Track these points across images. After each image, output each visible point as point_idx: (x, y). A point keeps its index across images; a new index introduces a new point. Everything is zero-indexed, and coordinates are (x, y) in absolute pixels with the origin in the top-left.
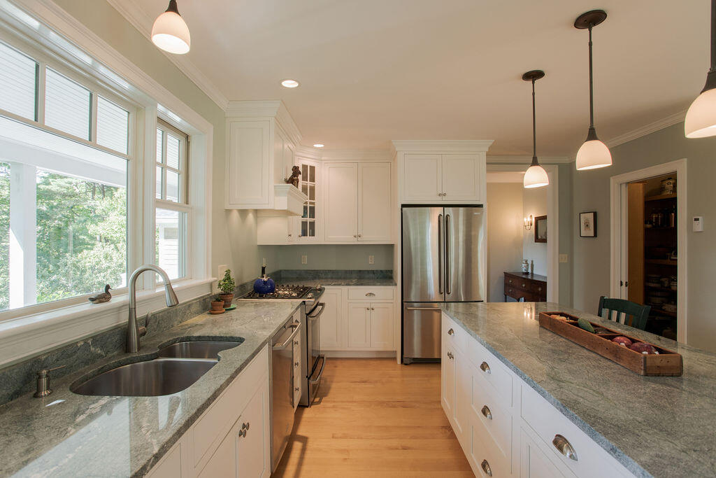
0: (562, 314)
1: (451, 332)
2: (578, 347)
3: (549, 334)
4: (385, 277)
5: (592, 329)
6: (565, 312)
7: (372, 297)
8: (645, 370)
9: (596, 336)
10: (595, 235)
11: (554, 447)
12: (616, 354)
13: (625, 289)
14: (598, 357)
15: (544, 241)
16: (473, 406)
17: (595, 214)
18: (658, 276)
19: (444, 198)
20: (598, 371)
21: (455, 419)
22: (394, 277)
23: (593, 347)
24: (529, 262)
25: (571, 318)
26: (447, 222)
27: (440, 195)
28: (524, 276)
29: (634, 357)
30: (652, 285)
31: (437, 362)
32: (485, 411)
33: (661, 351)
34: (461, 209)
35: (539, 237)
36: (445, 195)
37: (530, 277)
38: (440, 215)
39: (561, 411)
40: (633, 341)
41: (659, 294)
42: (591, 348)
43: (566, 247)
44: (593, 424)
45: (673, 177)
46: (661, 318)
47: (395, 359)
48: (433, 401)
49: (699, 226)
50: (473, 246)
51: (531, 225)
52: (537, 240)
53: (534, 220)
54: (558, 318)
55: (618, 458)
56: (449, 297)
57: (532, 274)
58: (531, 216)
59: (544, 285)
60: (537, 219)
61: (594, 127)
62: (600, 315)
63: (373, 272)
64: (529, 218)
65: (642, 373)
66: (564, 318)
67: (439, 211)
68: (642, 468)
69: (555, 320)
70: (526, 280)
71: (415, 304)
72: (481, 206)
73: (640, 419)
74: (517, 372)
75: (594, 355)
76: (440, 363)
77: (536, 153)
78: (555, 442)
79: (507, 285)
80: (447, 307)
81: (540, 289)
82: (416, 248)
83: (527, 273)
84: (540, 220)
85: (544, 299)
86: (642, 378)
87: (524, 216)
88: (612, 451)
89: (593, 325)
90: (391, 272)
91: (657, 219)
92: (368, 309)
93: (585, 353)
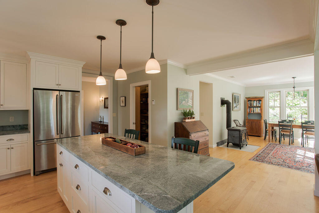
0: (110, 138)
1: (61, 153)
2: (115, 150)
3: (105, 146)
4: (23, 128)
5: (120, 142)
6: (112, 137)
7: (12, 141)
8: (135, 154)
9: (121, 144)
10: (125, 106)
11: (104, 193)
12: (127, 150)
13: (134, 125)
14: (122, 152)
15: (107, 108)
16: (72, 187)
17: (125, 97)
18: (144, 120)
19: (60, 86)
20: (121, 158)
21: (64, 196)
22: (29, 128)
23: (120, 149)
24: (102, 117)
25: (113, 138)
26: (61, 98)
27: (57, 85)
28: (100, 123)
29: (132, 150)
30: (143, 123)
31: (55, 170)
32: (78, 187)
33: (140, 146)
34: (70, 93)
35: (106, 106)
36: (60, 85)
37: (102, 123)
38: (57, 95)
39: (105, 177)
40: (133, 144)
41: (145, 126)
42: (120, 150)
43: (115, 110)
44: (116, 180)
45: (147, 86)
46: (146, 134)
47: (30, 174)
48: (53, 190)
49: (154, 103)
50: (75, 110)
51: (103, 101)
52: (105, 107)
53: (104, 99)
54: (109, 139)
55: (123, 189)
56: (62, 136)
57: (103, 122)
58: (103, 97)
59: (107, 126)
60: (105, 99)
61: (122, 64)
62: (125, 136)
63: (13, 126)
64: (102, 98)
65: (134, 155)
66: (111, 139)
67: (57, 93)
68: (129, 190)
69: (107, 140)
70: (101, 125)
71: (43, 142)
72: (79, 92)
73: (131, 172)
74: (89, 166)
75: (120, 152)
76: (57, 170)
77: (102, 71)
78: (104, 191)
79: (92, 127)
80: (61, 141)
81: (106, 128)
82: (43, 112)
83: (101, 122)
84: (106, 99)
85: (107, 132)
86: (134, 157)
87: (100, 97)
88: (121, 187)
89: (121, 140)
90: (27, 125)
91: (144, 100)
92: (8, 149)
93: (117, 151)
